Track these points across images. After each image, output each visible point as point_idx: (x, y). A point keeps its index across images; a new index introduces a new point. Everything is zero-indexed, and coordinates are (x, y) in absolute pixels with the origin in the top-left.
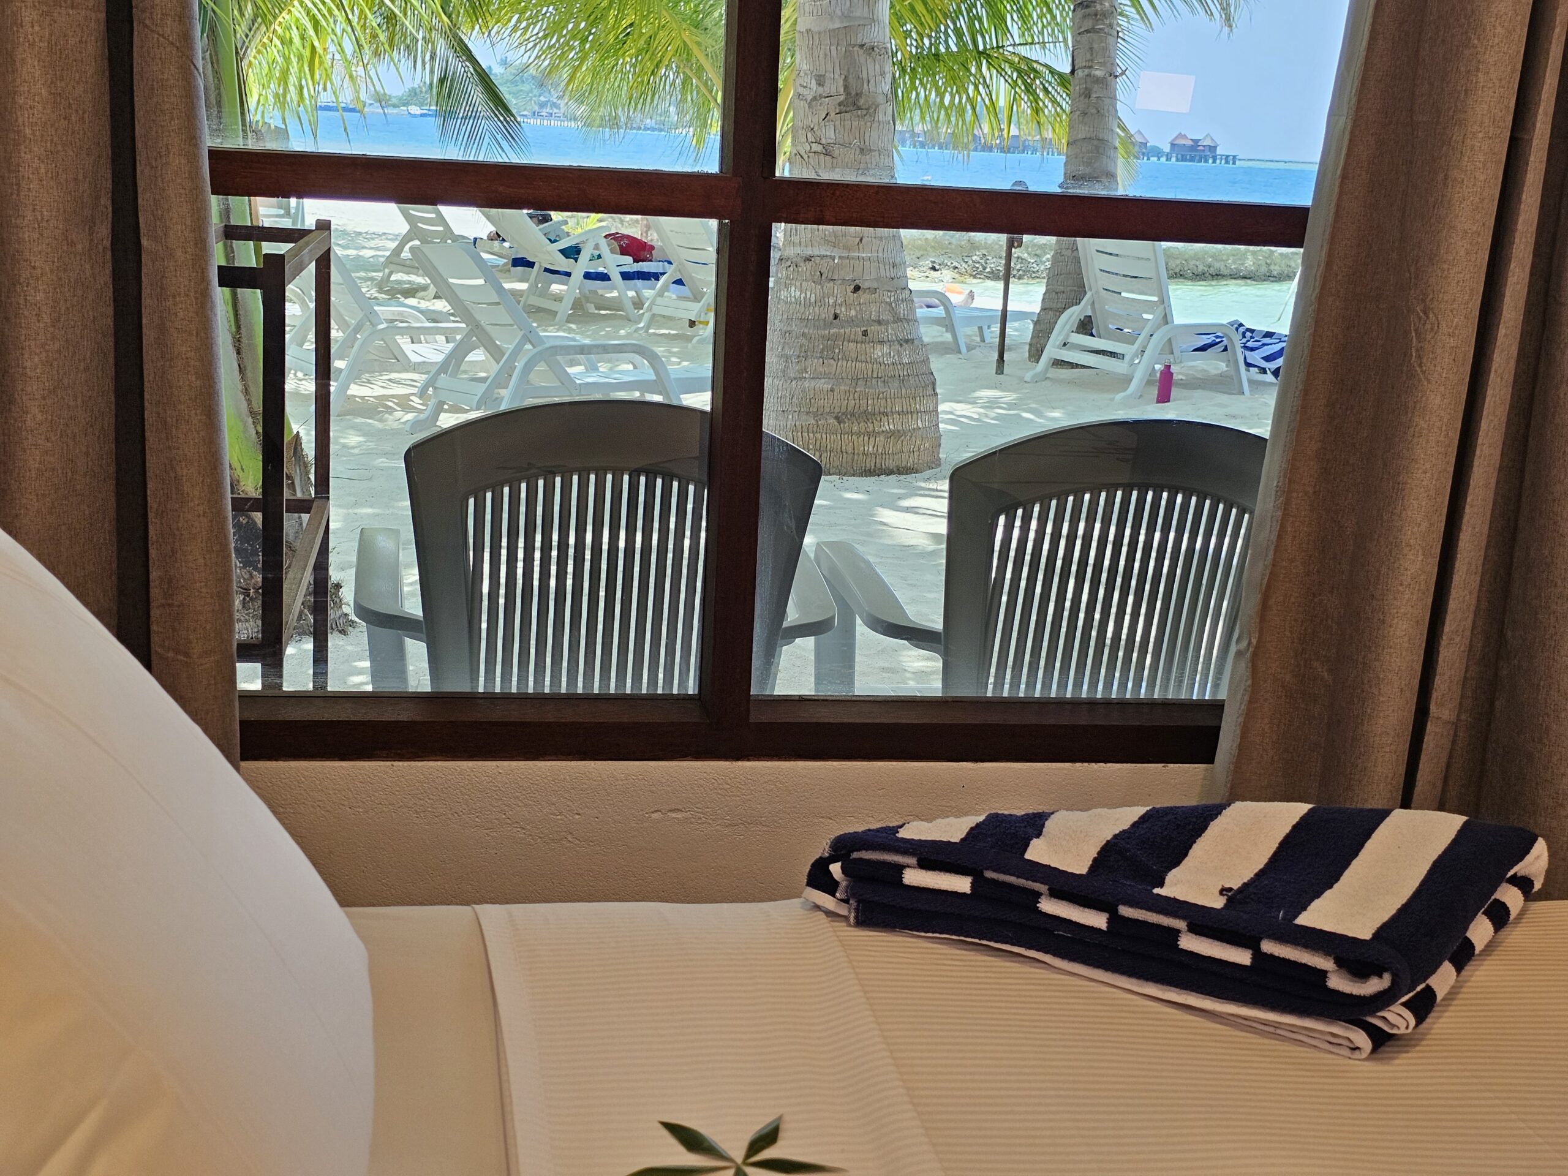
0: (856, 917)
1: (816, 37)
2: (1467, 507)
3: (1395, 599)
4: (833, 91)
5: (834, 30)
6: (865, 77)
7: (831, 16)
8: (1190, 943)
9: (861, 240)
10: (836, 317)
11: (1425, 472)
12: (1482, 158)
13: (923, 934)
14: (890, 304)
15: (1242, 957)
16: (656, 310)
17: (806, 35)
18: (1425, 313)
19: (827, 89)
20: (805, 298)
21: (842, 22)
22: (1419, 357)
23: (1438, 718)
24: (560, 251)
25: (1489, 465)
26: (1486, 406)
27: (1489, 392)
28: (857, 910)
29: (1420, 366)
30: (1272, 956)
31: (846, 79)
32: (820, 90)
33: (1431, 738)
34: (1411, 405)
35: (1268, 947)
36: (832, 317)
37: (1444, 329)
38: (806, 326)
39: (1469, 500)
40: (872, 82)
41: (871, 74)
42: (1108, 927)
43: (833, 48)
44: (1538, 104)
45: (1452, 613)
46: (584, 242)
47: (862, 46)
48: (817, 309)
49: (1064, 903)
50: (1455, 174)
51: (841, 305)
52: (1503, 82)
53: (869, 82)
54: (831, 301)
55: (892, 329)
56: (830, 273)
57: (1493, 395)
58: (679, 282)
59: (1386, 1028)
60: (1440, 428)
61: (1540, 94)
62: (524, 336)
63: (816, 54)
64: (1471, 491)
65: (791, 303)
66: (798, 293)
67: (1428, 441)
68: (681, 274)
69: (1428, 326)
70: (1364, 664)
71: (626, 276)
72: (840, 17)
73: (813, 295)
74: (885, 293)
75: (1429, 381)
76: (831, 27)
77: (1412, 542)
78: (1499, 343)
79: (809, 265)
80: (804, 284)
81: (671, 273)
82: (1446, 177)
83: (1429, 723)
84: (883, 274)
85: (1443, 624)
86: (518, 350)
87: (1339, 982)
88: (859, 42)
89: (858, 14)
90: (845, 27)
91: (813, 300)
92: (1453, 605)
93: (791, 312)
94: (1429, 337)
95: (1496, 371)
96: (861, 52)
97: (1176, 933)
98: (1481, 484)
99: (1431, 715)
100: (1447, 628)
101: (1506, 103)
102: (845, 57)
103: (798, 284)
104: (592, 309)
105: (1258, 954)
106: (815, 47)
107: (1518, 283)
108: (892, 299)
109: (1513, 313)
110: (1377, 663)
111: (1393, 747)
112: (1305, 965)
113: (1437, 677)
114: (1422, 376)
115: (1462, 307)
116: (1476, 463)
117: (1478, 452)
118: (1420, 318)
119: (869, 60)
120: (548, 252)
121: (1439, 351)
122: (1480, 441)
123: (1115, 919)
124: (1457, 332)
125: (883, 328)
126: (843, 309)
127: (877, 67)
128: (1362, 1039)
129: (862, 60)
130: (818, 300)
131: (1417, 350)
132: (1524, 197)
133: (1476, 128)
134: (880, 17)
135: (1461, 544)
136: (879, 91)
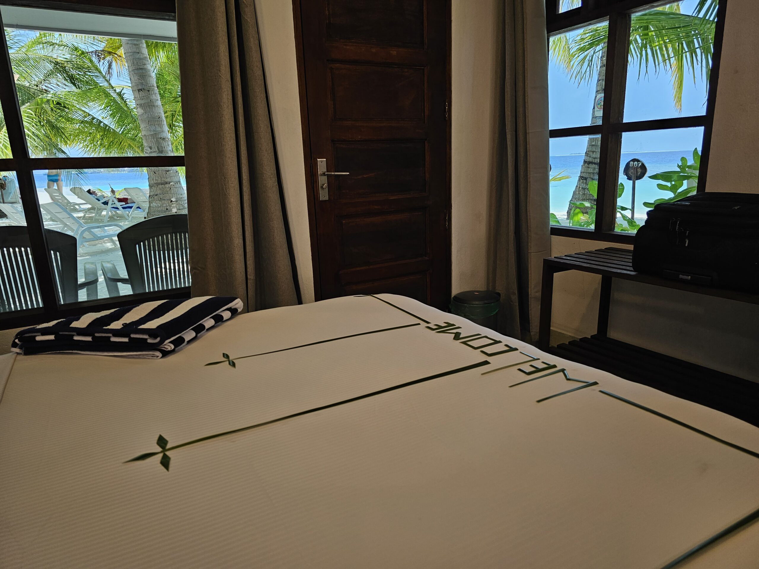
0: (24, 353)
1: (147, 137)
2: (246, 226)
3: (234, 251)
4: (155, 150)
5: (152, 134)
6: (163, 146)
7: (150, 131)
8: (113, 339)
9: (170, 188)
10: (167, 209)
11: (234, 218)
12: (229, 138)
13: (44, 353)
14: (182, 204)
15: (126, 340)
16: (132, 215)
17: (144, 136)
18: (225, 179)
19: (153, 150)
20: (157, 205)
21: (154, 132)
22: (226, 190)
23: (250, 279)
24: (102, 203)
25: (249, 215)
26: (244, 200)
27: (245, 197)
28: (24, 351)
29: (227, 192)
30: (134, 338)
31: (158, 147)
32: (151, 150)
33: (249, 284)
34: (227, 202)
35: (133, 336)
36: (166, 210)
37: (230, 182)
38: (159, 213)
39: (246, 224)
40: (165, 147)
41: (165, 145)
42: (92, 340)
43: (153, 139)
44: (239, 124)
45: (248, 252)
46: (109, 200)
47: (161, 138)
48: (161, 208)
49: (81, 336)
50: (223, 143)
51: (168, 206)
52: (229, 119)
53: (164, 147)
54: (165, 205)
55: (184, 211)
56: (163, 198)
57: (246, 198)
58: (138, 208)
59: (165, 350)
60: (235, 207)
61: (239, 122)
62: (79, 225)
63: (148, 141)
64: (246, 222)
65: (154, 207)
66: (155, 204)
67: (233, 211)
68: (138, 205)
69: (226, 182)
70: (231, 268)
71: (124, 208)
72: (153, 131)
73: (160, 204)
74: (180, 202)
75: (230, 196)
76: (151, 134)
77: (235, 236)
78: (244, 185)
79: (157, 197)
80: (157, 202)
81: (135, 206)
82: (222, 144)
83: (248, 280)
84: (178, 197)
85: (247, 256)
86: (78, 229)
87: (150, 341)
88: (160, 137)
89: (158, 130)
90: (155, 133)
91: (160, 205)
92: (248, 251)
93: (154, 209)
94: (227, 185)
95: (245, 192)
96: (161, 140)
97: (109, 337)
98: (248, 220)
99: (248, 278)
100: (247, 257)
101: (232, 124)
102: (157, 141)
103: (155, 202)
104: (116, 218)
105: (130, 339)
106: (147, 139)
107: (245, 169)
108: (182, 203)
109: (246, 177)
110: (233, 267)
111: (242, 287)
112: (142, 338)
113: (248, 269)
114: (227, 194)
115: (233, 176)
116: (245, 215)
117: (245, 212)
118: (224, 180)
119: (164, 142)
120: (98, 204)
121: (230, 188)
122: (245, 209)
123: (94, 338)
124: (233, 183)
125: (181, 211)
126: (169, 207)
127: (166, 143)
128: (159, 354)
129: (162, 142)
130: (161, 205)
131: (225, 188)
132: (242, 148)
133: (225, 131)
134: (165, 130)
135: (246, 235)
136: (168, 149)
